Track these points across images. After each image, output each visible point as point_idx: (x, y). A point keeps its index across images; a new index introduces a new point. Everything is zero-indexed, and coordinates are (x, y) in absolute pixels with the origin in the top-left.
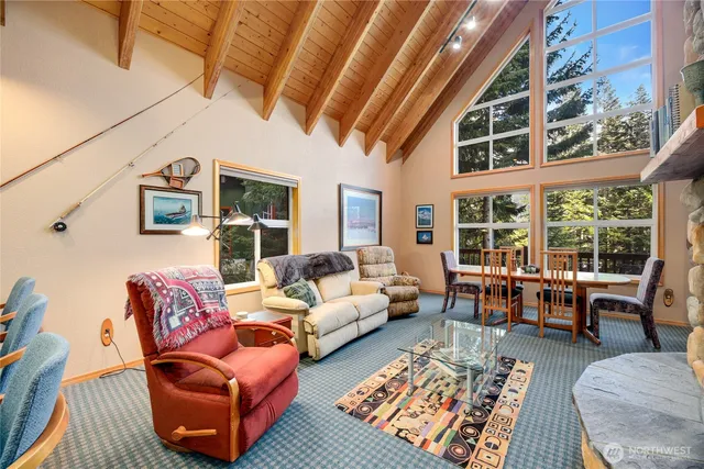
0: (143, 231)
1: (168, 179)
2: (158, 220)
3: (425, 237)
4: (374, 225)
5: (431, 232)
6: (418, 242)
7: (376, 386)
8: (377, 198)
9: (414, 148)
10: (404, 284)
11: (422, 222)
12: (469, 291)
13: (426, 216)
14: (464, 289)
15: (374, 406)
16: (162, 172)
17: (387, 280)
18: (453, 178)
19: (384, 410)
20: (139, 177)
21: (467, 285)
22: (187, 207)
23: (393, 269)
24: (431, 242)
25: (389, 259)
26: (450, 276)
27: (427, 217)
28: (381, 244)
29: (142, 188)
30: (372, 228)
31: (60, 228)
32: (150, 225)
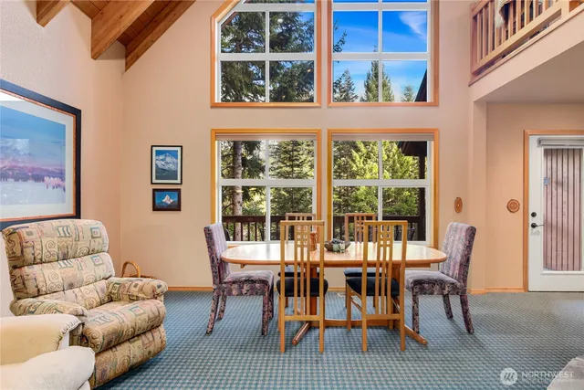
3: (168, 200)
4: (61, 175)
5: (179, 191)
6: (155, 209)
8: (68, 121)
9: (147, 47)
10: (132, 299)
11: (162, 173)
12: (253, 292)
13: (170, 163)
14: (246, 287)
17: (92, 292)
18: (214, 106)
21: (250, 281)
23: (106, 264)
24: (177, 207)
25: (95, 245)
26: (219, 266)
27: (171, 166)
28: (77, 215)
30: (56, 180)
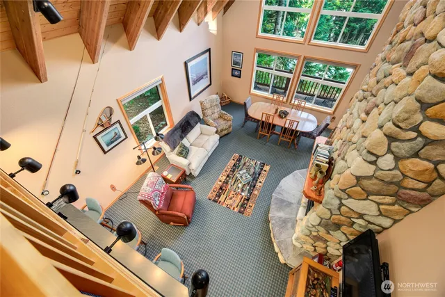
0: (105, 152)
1: (102, 126)
2: (108, 145)
3: (236, 73)
4: (207, 74)
5: (240, 71)
6: (232, 75)
7: (219, 187)
8: (207, 55)
11: (236, 63)
12: (255, 121)
13: (238, 59)
14: (253, 120)
15: (219, 197)
16: (99, 124)
19: (222, 198)
20: (90, 133)
22: (116, 131)
24: (239, 77)
25: (217, 103)
27: (239, 61)
29: (95, 137)
30: (206, 77)
31: (78, 172)
32: (106, 149)
